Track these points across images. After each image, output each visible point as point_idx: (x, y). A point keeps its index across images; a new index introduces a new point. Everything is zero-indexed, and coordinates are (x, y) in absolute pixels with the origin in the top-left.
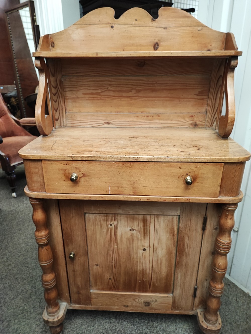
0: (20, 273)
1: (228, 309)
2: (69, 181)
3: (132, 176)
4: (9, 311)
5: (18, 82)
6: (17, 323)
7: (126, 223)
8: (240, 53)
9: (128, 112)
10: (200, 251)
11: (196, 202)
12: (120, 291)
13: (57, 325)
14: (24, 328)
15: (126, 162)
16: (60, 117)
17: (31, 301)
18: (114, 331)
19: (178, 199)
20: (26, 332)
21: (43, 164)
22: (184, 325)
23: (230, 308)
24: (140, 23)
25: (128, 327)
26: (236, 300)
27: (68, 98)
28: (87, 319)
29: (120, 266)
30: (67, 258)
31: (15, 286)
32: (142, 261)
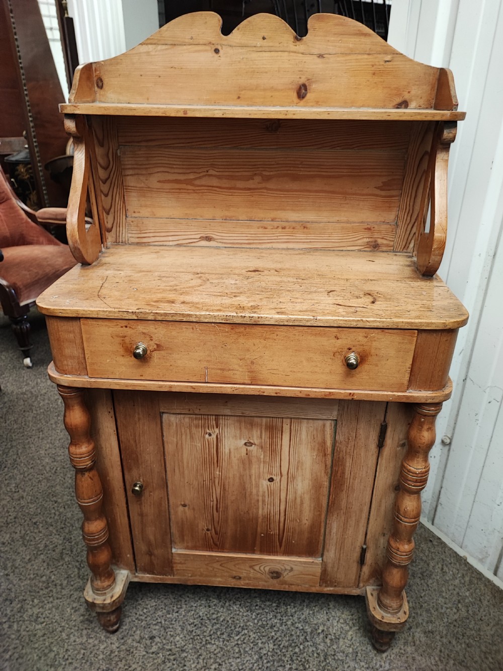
0: (42, 513)
1: (425, 585)
2: (131, 357)
3: (248, 350)
4: (22, 582)
5: (31, 135)
6: (37, 605)
7: (238, 432)
8: (462, 116)
9: (246, 219)
10: (372, 484)
11: (366, 399)
12: (225, 551)
13: (110, 610)
14: (50, 614)
15: (238, 325)
16: (115, 224)
17: (62, 565)
18: (215, 621)
19: (332, 392)
20: (54, 621)
21: (82, 326)
22: (343, 614)
23: (429, 583)
24: (271, 44)
25: (241, 614)
26: (442, 569)
27: (130, 188)
28: (166, 599)
29: (226, 508)
30: (130, 493)
31: (32, 539)
32: (266, 500)
